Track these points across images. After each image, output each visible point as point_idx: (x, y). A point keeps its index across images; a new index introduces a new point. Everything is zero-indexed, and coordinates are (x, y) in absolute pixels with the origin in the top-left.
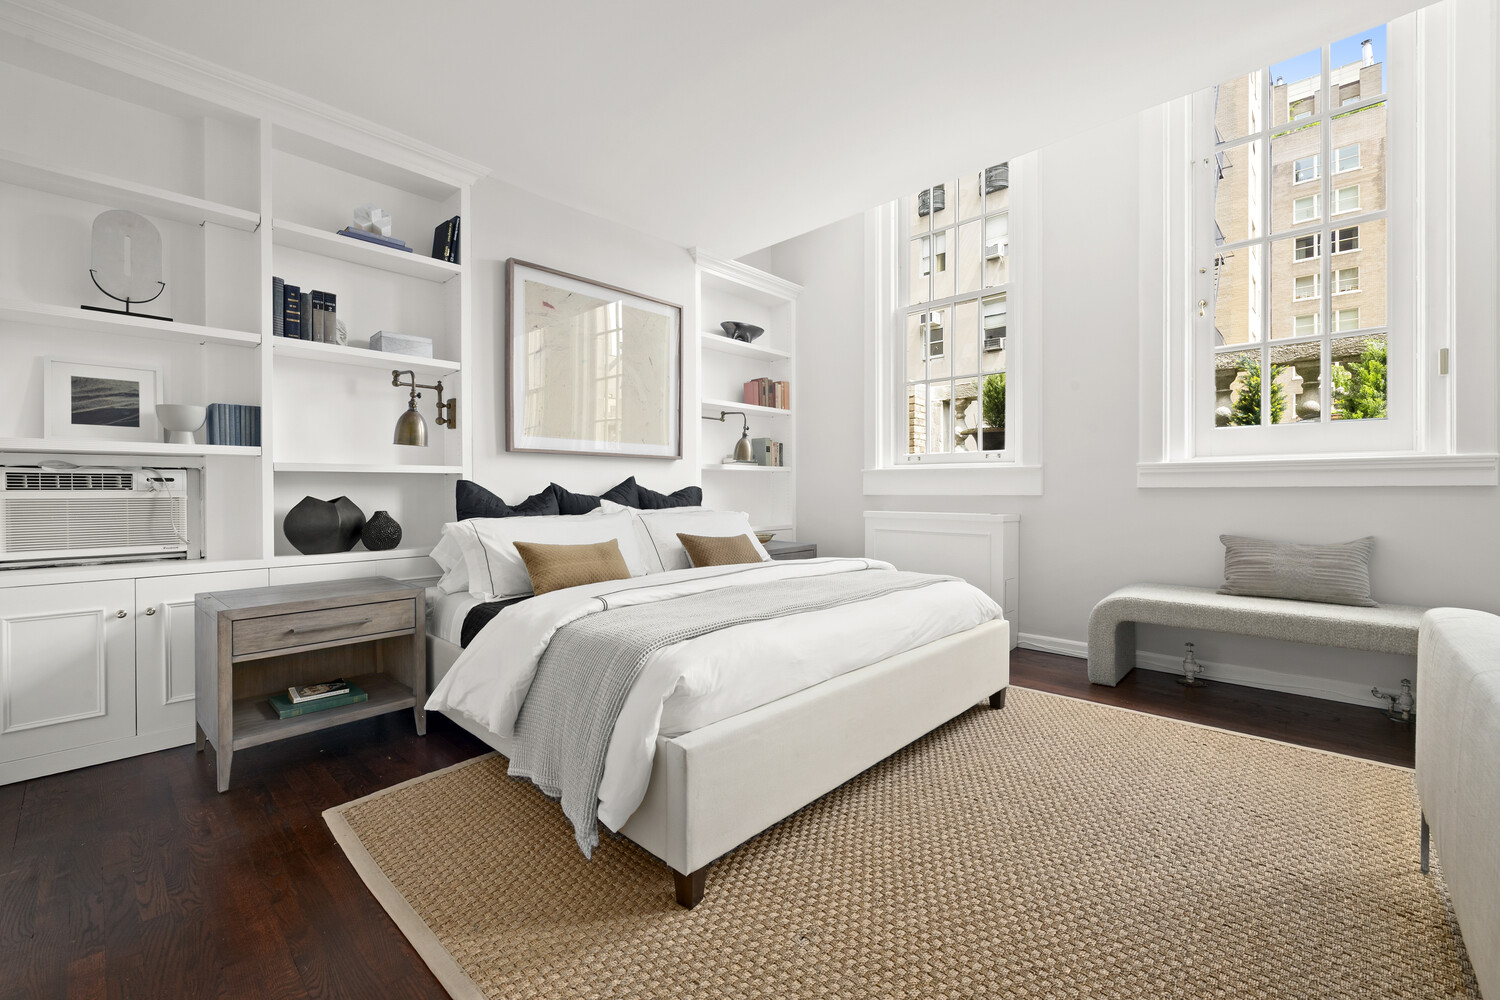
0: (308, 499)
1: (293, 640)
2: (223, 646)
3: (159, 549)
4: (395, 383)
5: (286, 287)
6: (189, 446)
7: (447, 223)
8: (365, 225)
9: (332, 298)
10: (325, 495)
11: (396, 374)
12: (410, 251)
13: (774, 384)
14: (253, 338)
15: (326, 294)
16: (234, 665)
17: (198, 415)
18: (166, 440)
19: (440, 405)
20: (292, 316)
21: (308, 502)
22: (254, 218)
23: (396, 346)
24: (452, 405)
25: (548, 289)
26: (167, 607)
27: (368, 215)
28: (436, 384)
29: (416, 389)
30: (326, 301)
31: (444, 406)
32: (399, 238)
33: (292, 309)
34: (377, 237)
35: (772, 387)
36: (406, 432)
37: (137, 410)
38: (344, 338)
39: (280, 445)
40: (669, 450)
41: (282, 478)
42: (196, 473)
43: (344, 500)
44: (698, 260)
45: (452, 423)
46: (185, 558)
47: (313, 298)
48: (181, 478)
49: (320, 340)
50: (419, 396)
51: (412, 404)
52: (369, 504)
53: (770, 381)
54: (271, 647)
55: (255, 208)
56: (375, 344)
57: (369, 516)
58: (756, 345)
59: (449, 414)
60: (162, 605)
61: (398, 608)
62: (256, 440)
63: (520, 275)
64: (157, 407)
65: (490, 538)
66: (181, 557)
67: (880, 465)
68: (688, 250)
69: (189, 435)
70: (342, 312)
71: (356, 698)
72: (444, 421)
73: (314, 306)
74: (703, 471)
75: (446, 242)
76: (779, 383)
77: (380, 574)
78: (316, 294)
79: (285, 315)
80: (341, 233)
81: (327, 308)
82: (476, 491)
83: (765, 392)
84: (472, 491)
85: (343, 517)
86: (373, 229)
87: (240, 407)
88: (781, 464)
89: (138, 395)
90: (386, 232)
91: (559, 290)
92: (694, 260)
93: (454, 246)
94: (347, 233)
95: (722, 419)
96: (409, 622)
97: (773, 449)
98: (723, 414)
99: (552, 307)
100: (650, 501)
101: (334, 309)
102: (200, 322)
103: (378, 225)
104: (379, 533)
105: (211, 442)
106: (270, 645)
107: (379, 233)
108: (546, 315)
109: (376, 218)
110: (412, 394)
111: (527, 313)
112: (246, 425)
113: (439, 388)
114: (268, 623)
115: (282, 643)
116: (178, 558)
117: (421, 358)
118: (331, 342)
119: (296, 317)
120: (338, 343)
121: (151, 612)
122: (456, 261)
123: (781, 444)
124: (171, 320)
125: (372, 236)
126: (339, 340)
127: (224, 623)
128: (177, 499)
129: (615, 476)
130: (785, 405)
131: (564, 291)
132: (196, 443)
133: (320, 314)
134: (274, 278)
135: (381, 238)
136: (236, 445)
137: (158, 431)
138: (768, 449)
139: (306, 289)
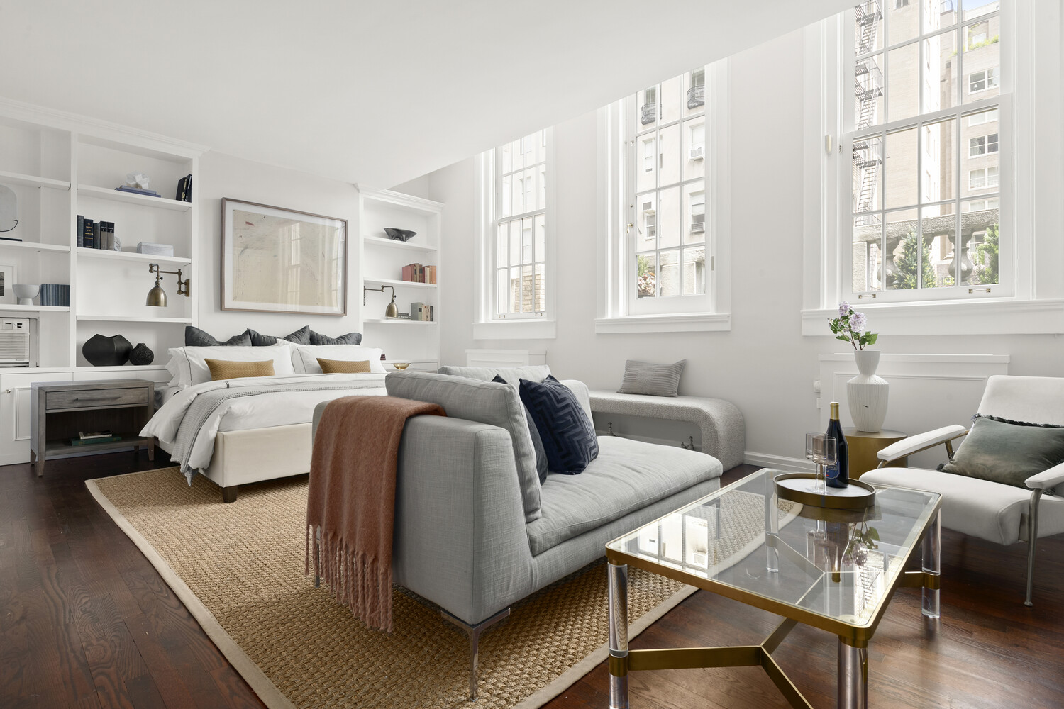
0: (97, 336)
1: (78, 404)
2: (41, 404)
3: (14, 360)
4: (151, 271)
5: (84, 220)
6: (30, 306)
7: (184, 179)
8: (132, 183)
9: (112, 225)
10: (108, 334)
11: (151, 266)
12: (160, 196)
13: (424, 268)
14: (66, 248)
15: (108, 223)
16: (47, 414)
17: (35, 290)
18: (18, 304)
19: (180, 283)
20: (88, 236)
21: (97, 338)
22: (67, 184)
23: (150, 250)
24: (187, 283)
25: (249, 214)
26: (16, 390)
27: (134, 179)
28: (178, 271)
29: (160, 274)
30: (108, 227)
31: (182, 283)
32: (153, 190)
33: (88, 232)
34: (139, 190)
35: (422, 270)
36: (154, 299)
37: (3, 287)
38: (119, 246)
39: (81, 305)
40: (337, 309)
41: (81, 324)
42: (34, 321)
43: (120, 337)
44: (360, 191)
45: (187, 293)
46: (28, 366)
47: (101, 225)
48: (25, 323)
49: (104, 249)
50: (162, 278)
51: (157, 283)
52: (134, 339)
53: (420, 266)
54: (65, 406)
55: (68, 179)
56: (138, 250)
57: (134, 346)
58: (411, 243)
59: (185, 288)
60: (14, 389)
61: (138, 392)
62: (67, 303)
63: (229, 207)
64: (13, 285)
65: (193, 357)
66: (26, 365)
67: (482, 320)
68: (353, 185)
69: (30, 301)
70: (118, 232)
71: (115, 439)
72: (182, 292)
73: (102, 230)
74: (365, 323)
75: (184, 190)
76: (428, 267)
77: (138, 378)
78: (102, 223)
79: (84, 236)
80: (116, 189)
81: (109, 231)
82: (197, 332)
83: (417, 273)
84: (194, 333)
85: (117, 346)
86: (137, 185)
87: (58, 285)
88: (432, 320)
89: (3, 279)
90: (145, 186)
91: (257, 214)
92: (358, 190)
93: (188, 191)
94: (121, 189)
95: (382, 291)
96: (144, 400)
97: (424, 310)
98: (383, 287)
99: (252, 224)
100: (318, 341)
101: (113, 231)
102: (38, 241)
103: (140, 184)
104: (140, 356)
105: (42, 304)
106: (66, 406)
107: (141, 188)
108: (248, 229)
109: (139, 179)
110: (157, 278)
111: (235, 229)
112: (61, 295)
113: (179, 273)
114: (63, 394)
115: (72, 405)
116: (24, 366)
117: (166, 257)
118: (111, 249)
119: (90, 236)
120: (115, 250)
121: (8, 392)
122: (190, 200)
123: (432, 307)
124: (21, 240)
125: (136, 190)
126: (116, 248)
127: (41, 393)
128: (24, 334)
129: (295, 325)
130: (433, 280)
131: (260, 215)
132: (34, 304)
133: (105, 234)
134: (78, 216)
135: (142, 190)
136: (56, 305)
137: (14, 298)
138: (420, 310)
139: (97, 221)
